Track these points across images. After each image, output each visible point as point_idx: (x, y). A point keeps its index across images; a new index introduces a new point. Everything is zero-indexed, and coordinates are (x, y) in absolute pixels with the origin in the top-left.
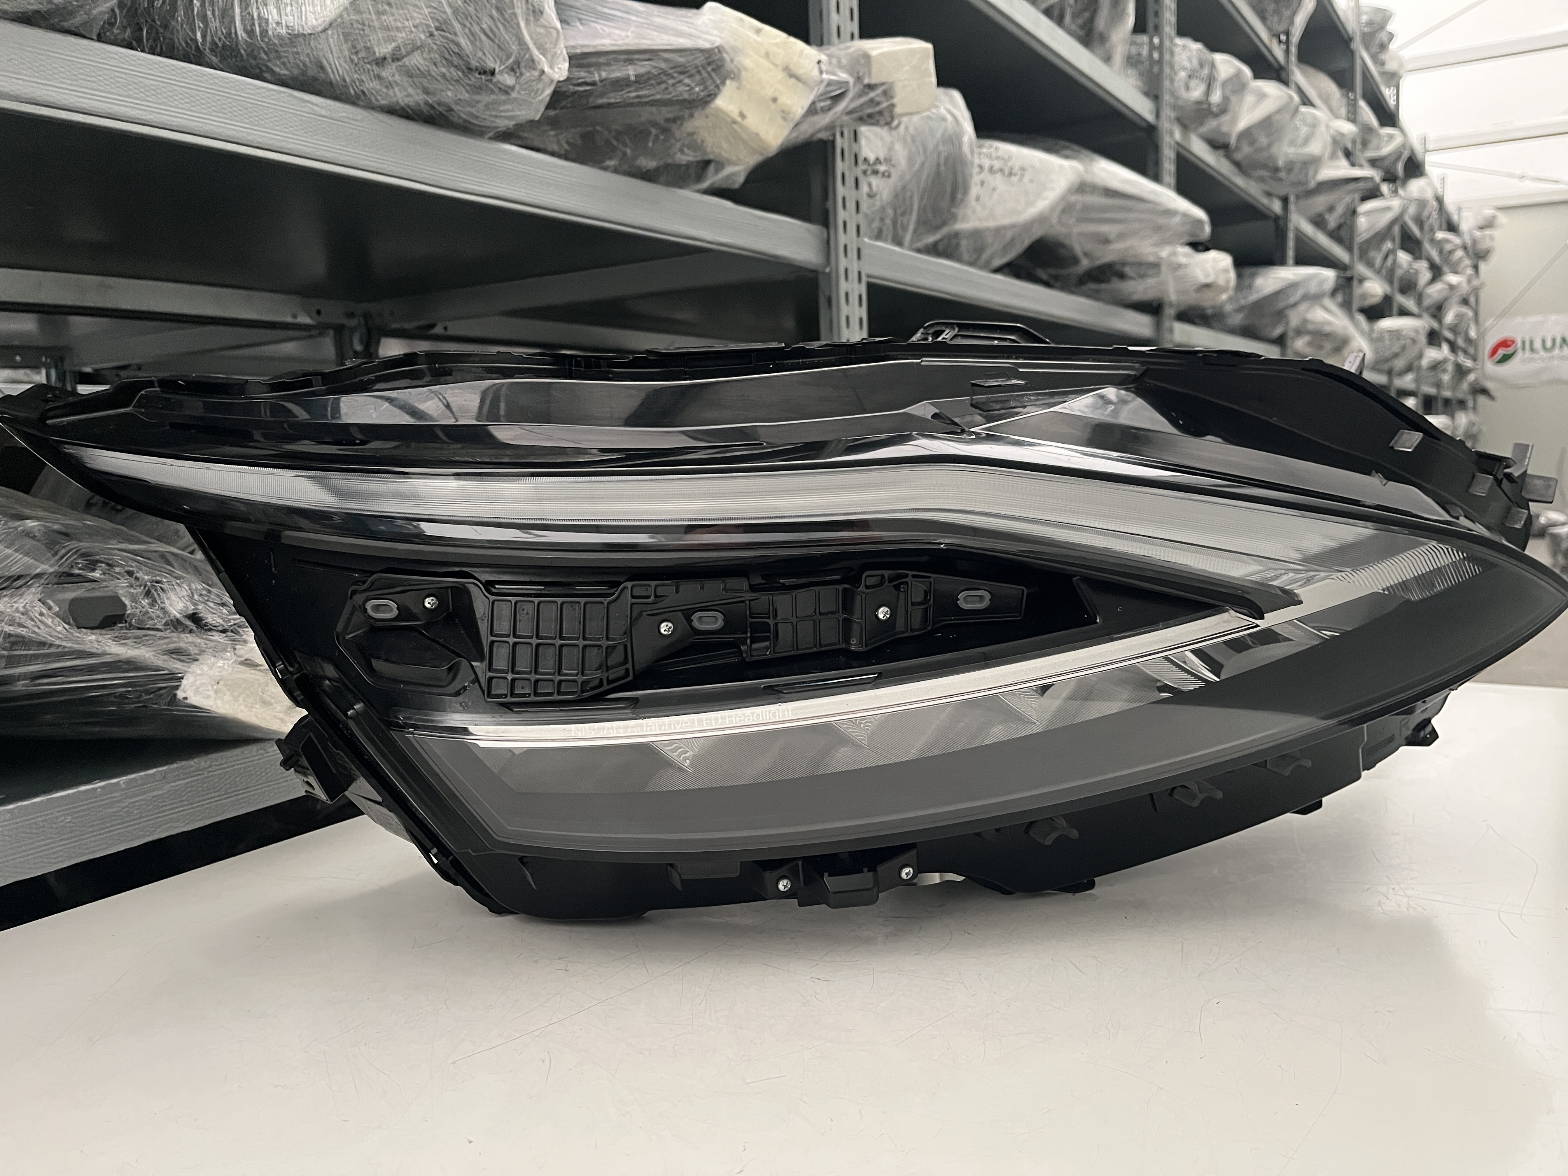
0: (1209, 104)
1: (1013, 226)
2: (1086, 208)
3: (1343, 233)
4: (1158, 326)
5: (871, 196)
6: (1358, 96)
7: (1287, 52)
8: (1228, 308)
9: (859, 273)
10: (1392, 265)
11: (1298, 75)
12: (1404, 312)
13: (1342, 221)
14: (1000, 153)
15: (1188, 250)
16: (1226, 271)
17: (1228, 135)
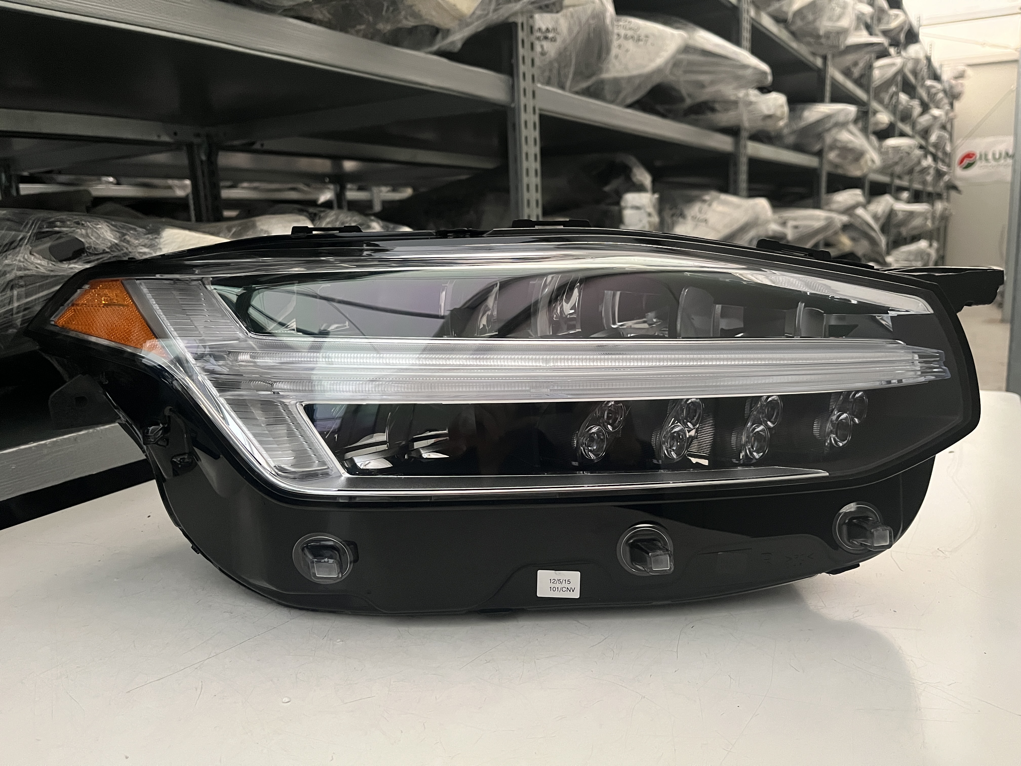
1: (640, 76)
2: (690, 63)
3: (864, 81)
4: (737, 144)
5: (543, 54)
8: (786, 131)
9: (534, 108)
10: (896, 103)
12: (902, 134)
13: (863, 72)
14: (632, 26)
15: (756, 92)
16: (782, 106)
17: (786, 13)
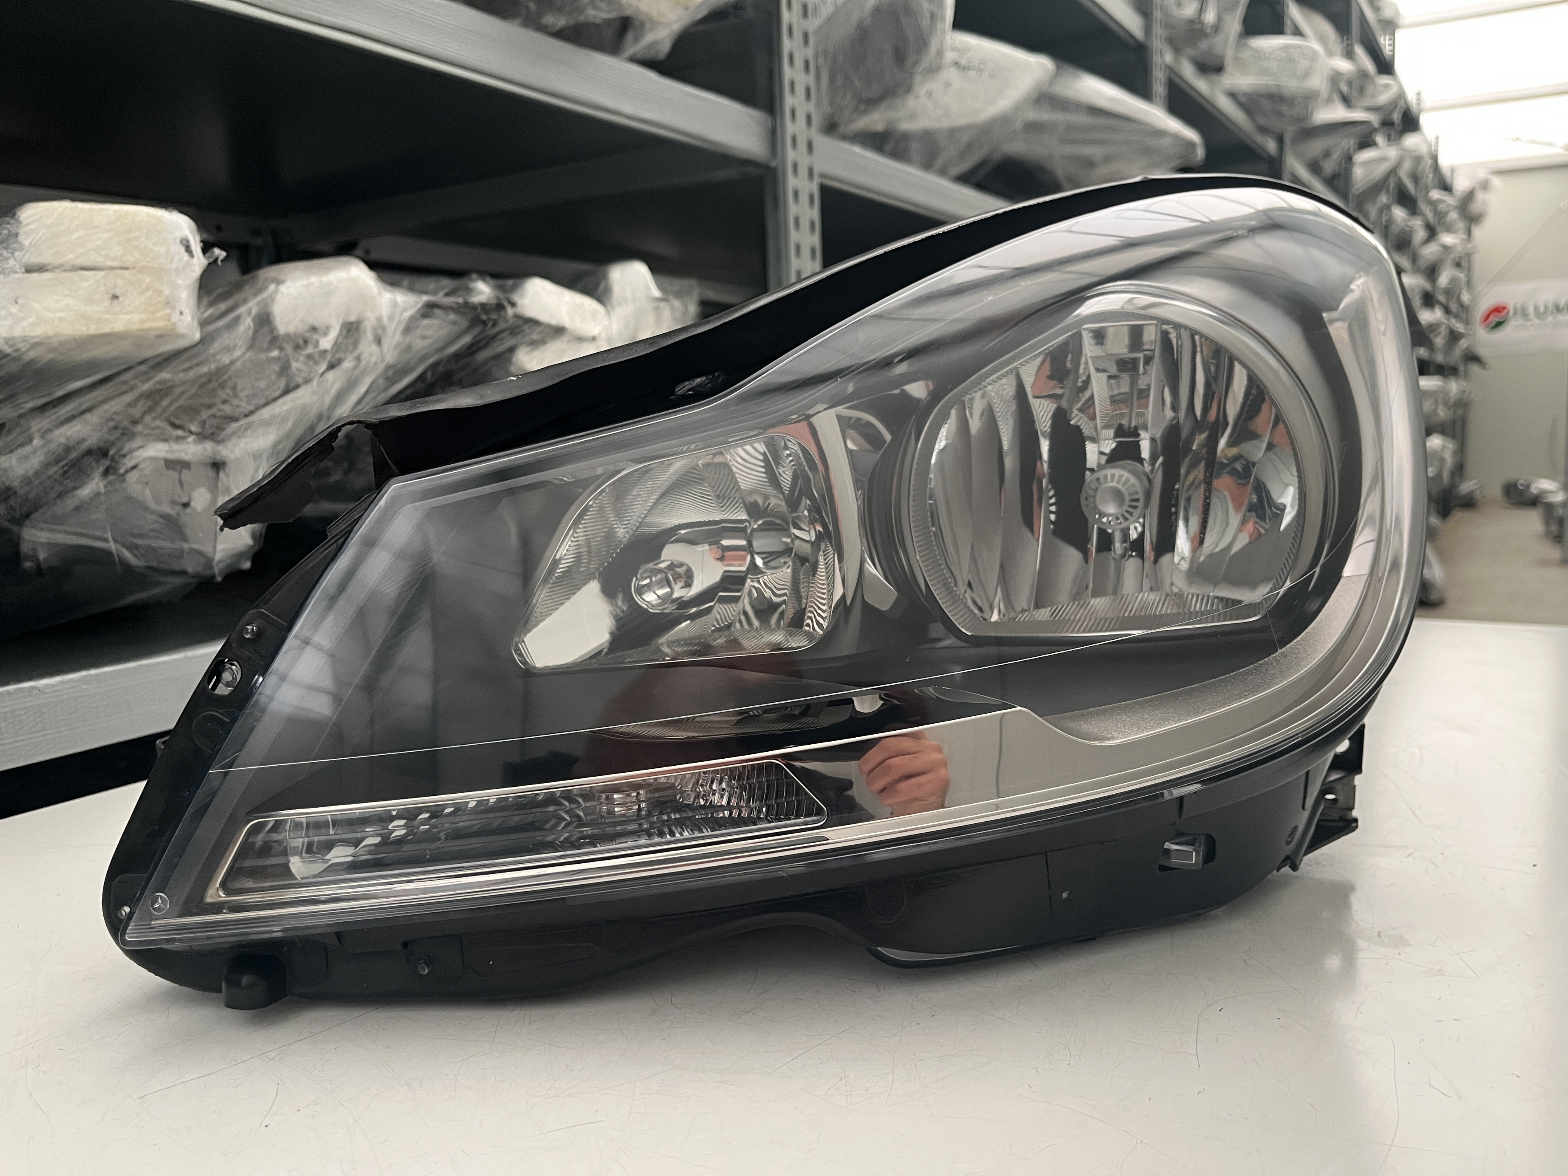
0: (1201, 23)
2: (1071, 128)
3: (1339, 184)
6: (1354, 41)
9: (811, 171)
10: (1387, 221)
11: (1294, 9)
13: (1337, 169)
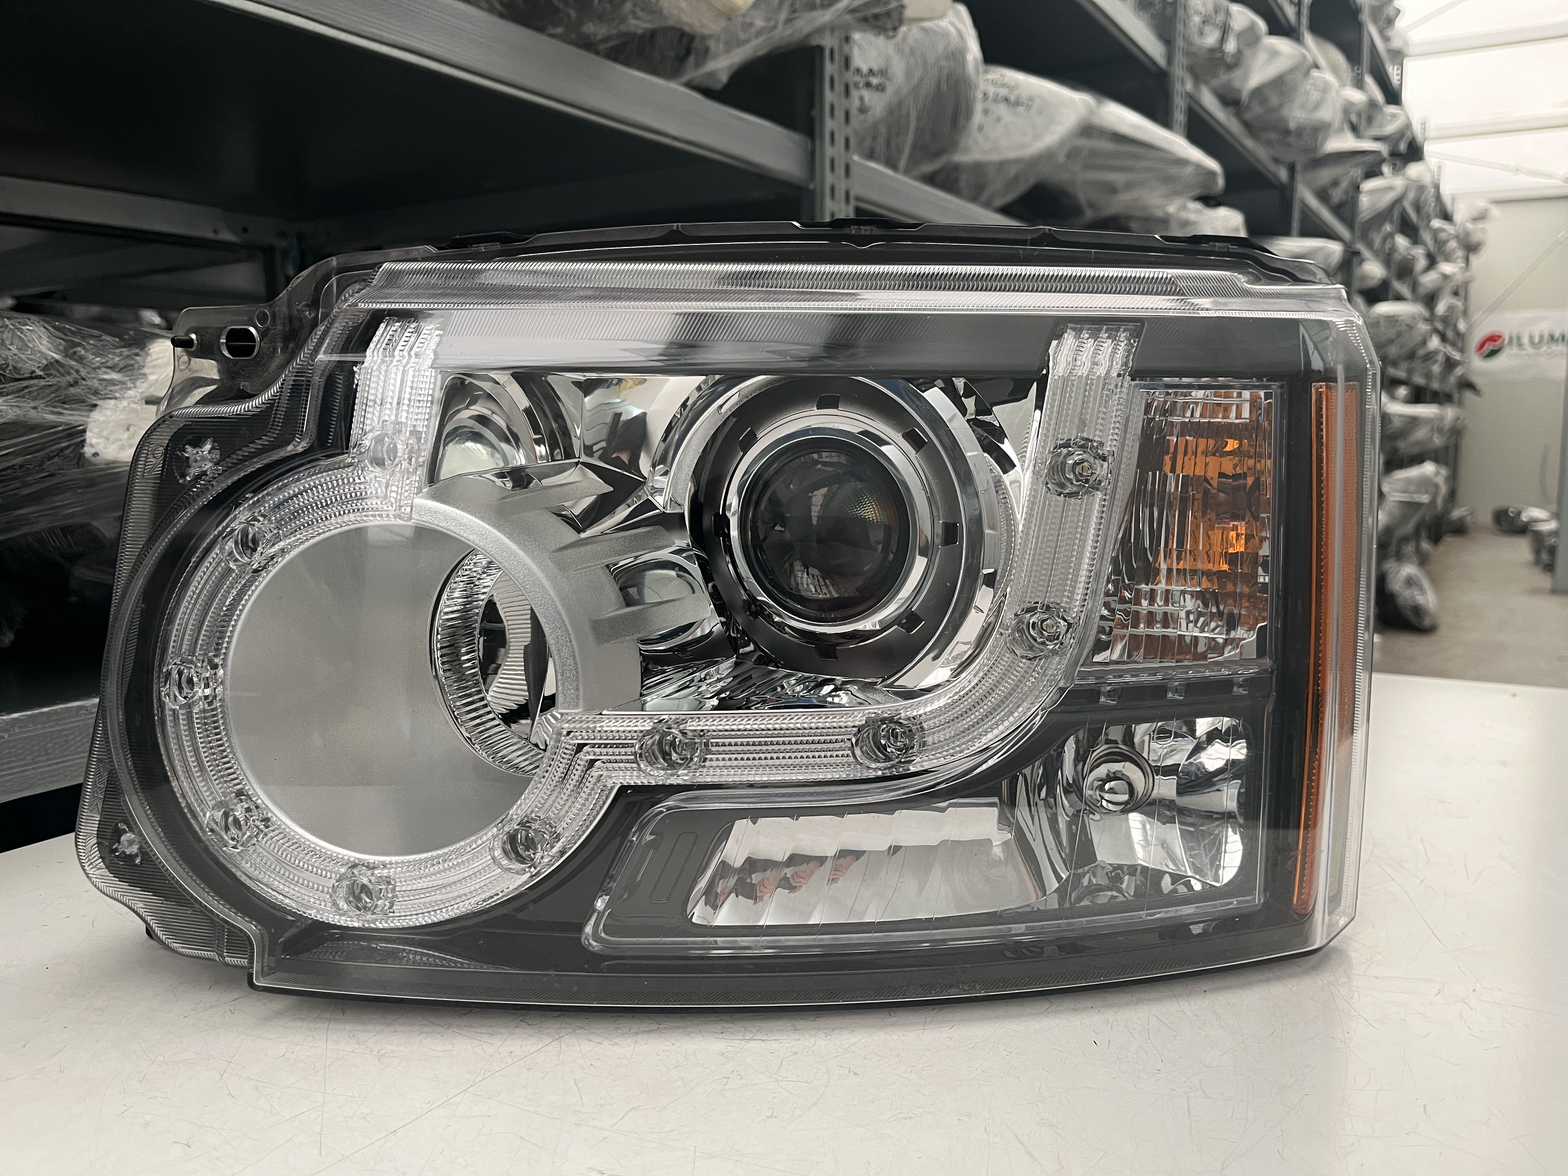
0: (1223, 54)
1: (1018, 161)
2: (1094, 153)
3: (1347, 212)
5: (863, 110)
6: (1364, 70)
7: (1299, 14)
9: (847, 194)
10: (1390, 249)
11: (1309, 39)
12: (1399, 298)
13: (1344, 197)
14: (1006, 80)
15: (1197, 206)
16: (1236, 226)
17: (1239, 91)
